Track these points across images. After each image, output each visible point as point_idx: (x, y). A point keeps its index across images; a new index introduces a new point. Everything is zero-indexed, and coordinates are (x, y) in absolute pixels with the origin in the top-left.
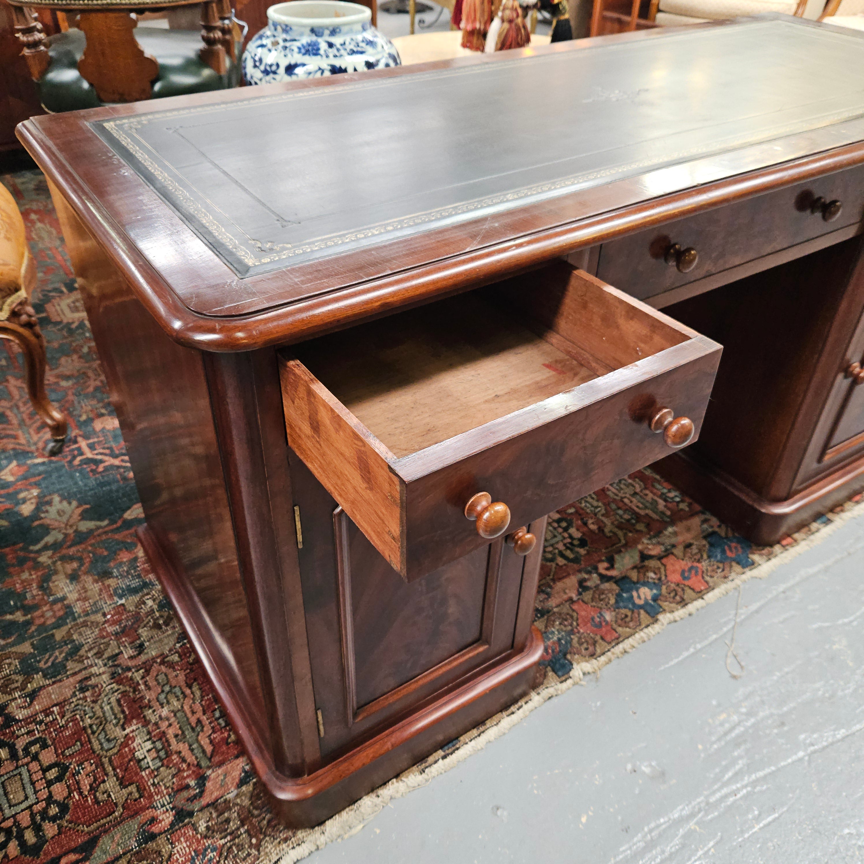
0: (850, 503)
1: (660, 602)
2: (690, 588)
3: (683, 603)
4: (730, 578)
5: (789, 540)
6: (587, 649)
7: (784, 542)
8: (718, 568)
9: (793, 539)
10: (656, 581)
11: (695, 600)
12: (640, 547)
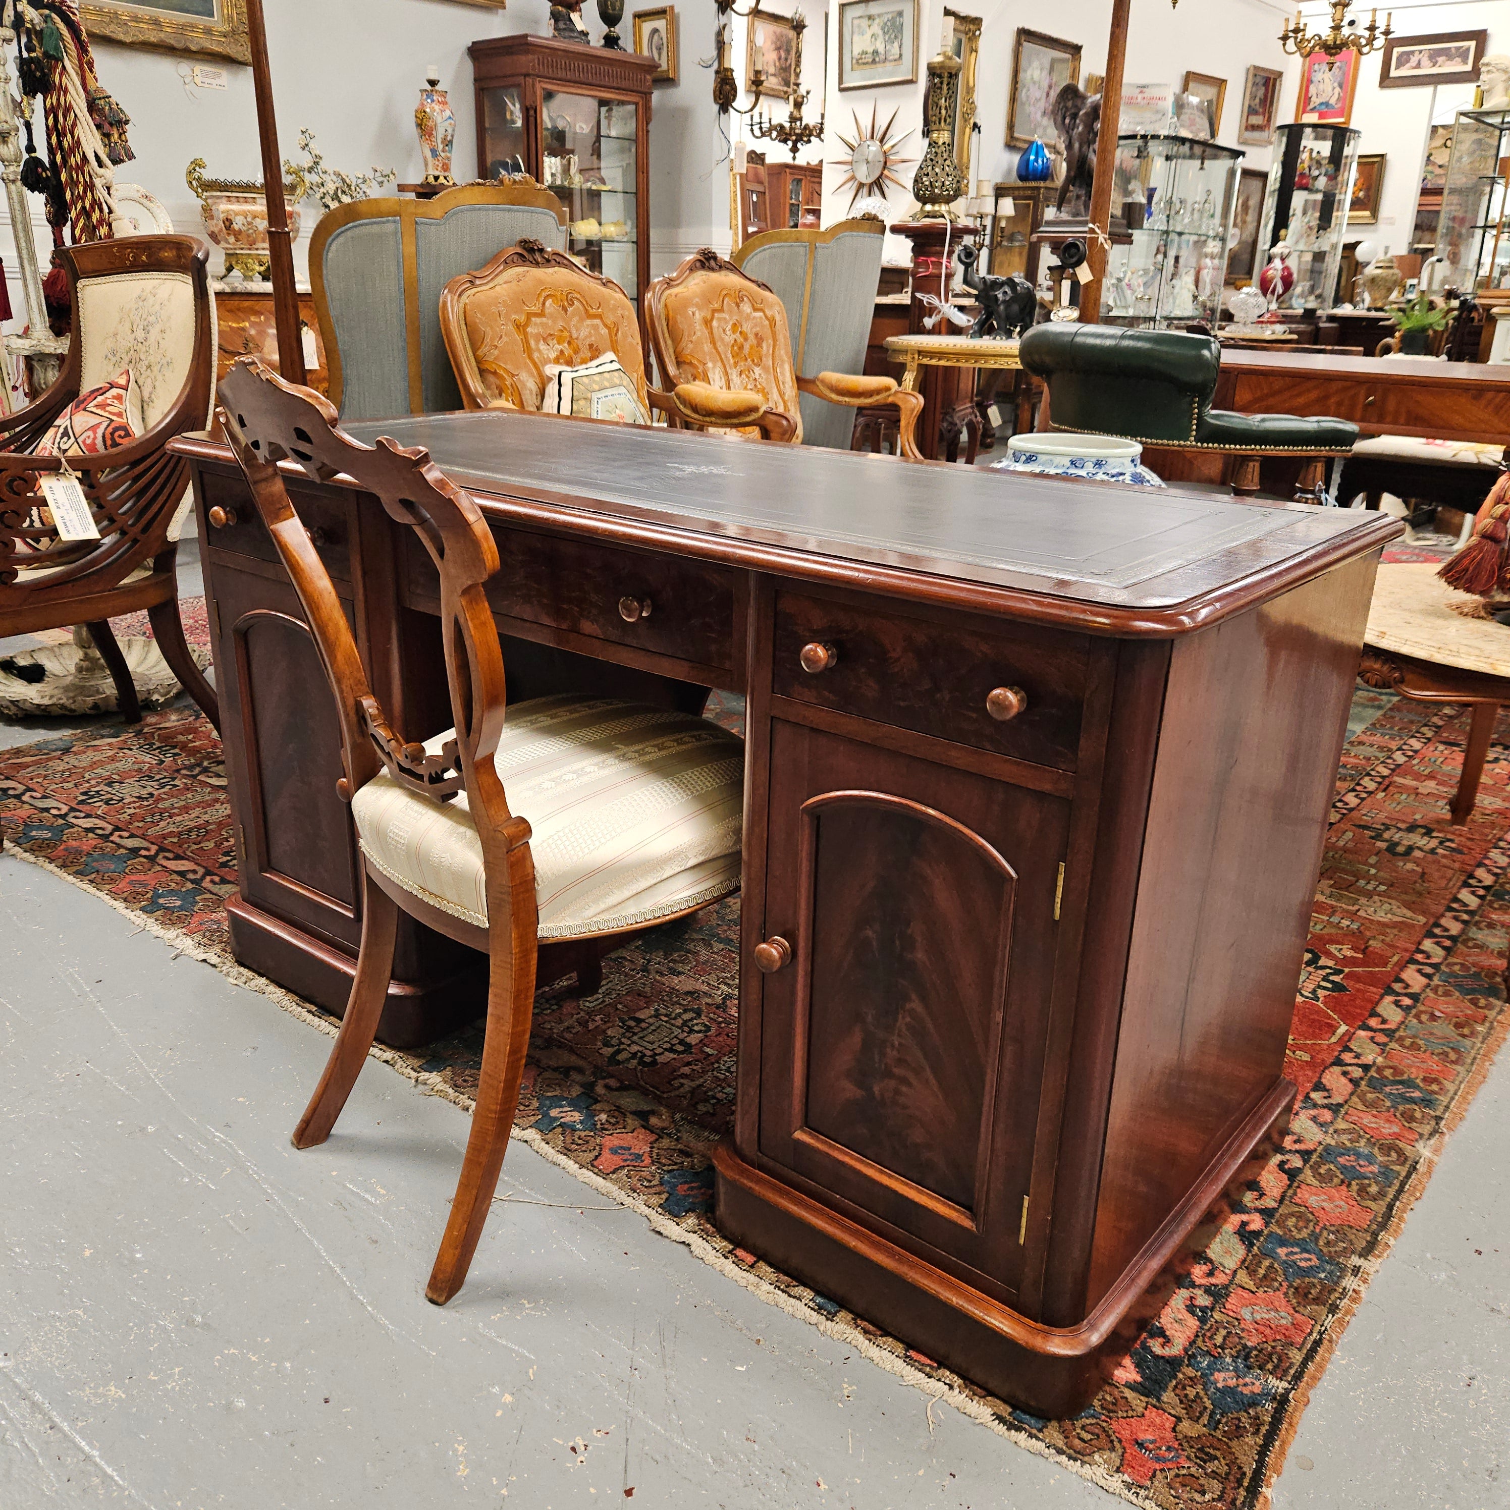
0: (900, 1349)
1: (560, 1130)
2: (596, 1157)
3: (566, 1151)
4: (635, 1195)
5: (750, 1259)
6: (465, 1081)
7: (740, 1253)
8: (650, 1181)
9: (755, 1262)
10: (598, 1126)
11: (576, 1162)
12: (663, 1110)
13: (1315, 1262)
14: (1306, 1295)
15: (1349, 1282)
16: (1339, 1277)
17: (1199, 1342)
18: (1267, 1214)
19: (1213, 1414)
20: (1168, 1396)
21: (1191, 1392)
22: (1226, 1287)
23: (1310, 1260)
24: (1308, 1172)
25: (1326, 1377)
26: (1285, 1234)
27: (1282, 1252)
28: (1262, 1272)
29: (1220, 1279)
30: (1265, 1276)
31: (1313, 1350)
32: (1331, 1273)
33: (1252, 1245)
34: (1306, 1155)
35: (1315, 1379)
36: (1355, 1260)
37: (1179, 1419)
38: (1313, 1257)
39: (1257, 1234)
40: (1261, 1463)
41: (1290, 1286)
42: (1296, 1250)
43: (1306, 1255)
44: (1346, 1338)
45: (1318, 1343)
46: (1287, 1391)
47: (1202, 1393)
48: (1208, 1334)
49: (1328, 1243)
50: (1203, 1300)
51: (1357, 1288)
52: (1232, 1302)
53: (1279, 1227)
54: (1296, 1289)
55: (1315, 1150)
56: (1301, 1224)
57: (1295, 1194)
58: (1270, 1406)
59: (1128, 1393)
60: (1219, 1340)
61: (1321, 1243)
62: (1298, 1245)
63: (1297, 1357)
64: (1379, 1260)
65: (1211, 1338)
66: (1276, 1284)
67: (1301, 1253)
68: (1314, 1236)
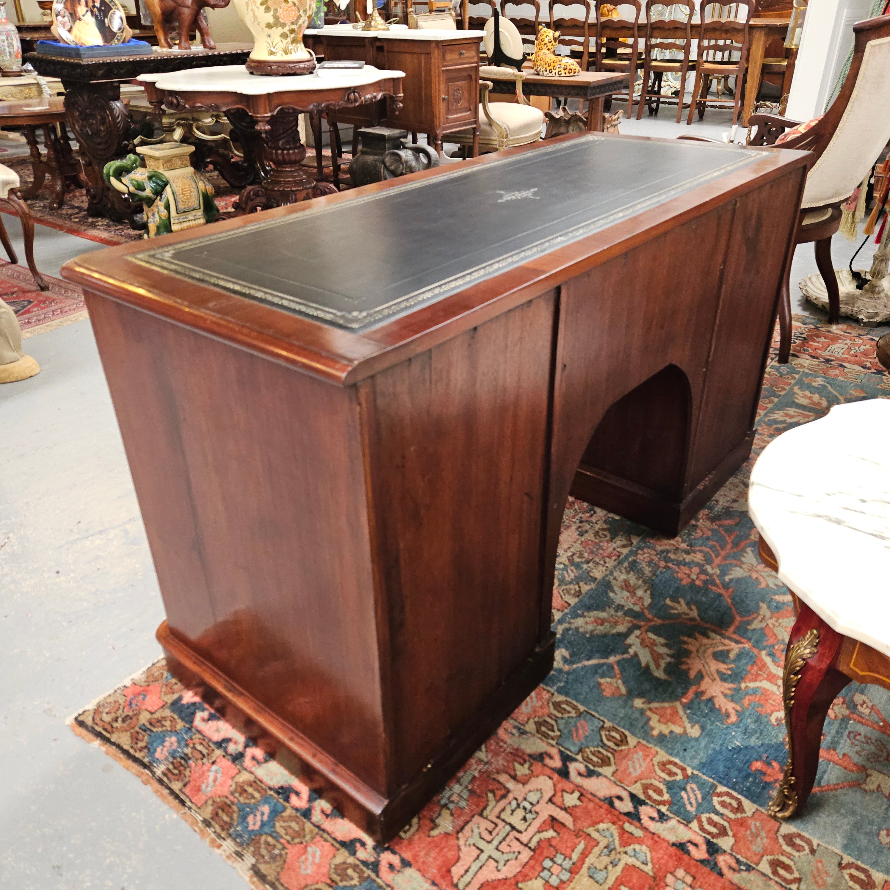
13: (251, 827)
14: (223, 810)
15: (229, 845)
16: (234, 840)
17: (199, 736)
18: (307, 814)
19: (152, 731)
20: (167, 713)
21: (168, 724)
22: (242, 766)
23: (254, 824)
24: (351, 860)
25: (159, 801)
26: (282, 817)
27: (266, 809)
28: (250, 790)
29: (247, 762)
30: (245, 791)
31: (177, 797)
32: (241, 836)
33: (279, 793)
34: (375, 866)
35: (156, 792)
36: (250, 860)
37: (152, 713)
38: (257, 827)
39: (287, 799)
40: (114, 744)
41: (233, 803)
42: (265, 818)
43: (259, 824)
44: (185, 826)
45: (183, 803)
46: (153, 773)
47: (164, 728)
48: (204, 742)
49: (267, 844)
50: (232, 748)
51: (222, 848)
52: (226, 763)
53: (290, 816)
54: (229, 806)
55: (378, 876)
56: (290, 831)
57: (326, 840)
58: (146, 760)
59: (176, 696)
60: (199, 747)
61: (270, 839)
62: (269, 821)
63: (176, 786)
64: (247, 879)
65: (201, 744)
66: (237, 795)
67: (262, 821)
68: (276, 837)
